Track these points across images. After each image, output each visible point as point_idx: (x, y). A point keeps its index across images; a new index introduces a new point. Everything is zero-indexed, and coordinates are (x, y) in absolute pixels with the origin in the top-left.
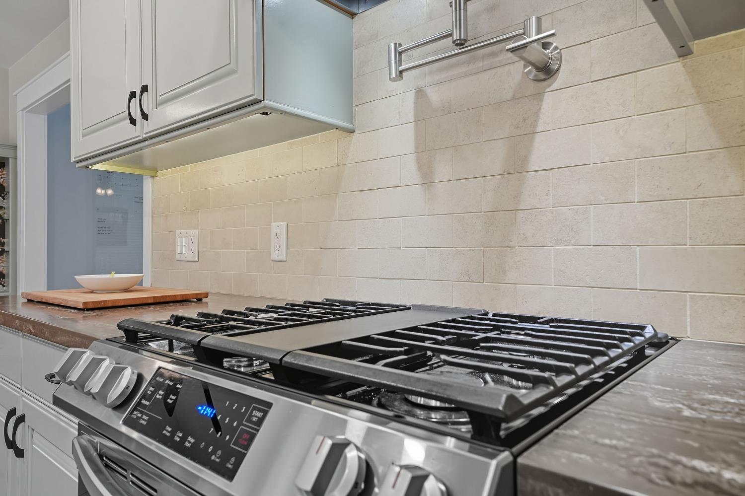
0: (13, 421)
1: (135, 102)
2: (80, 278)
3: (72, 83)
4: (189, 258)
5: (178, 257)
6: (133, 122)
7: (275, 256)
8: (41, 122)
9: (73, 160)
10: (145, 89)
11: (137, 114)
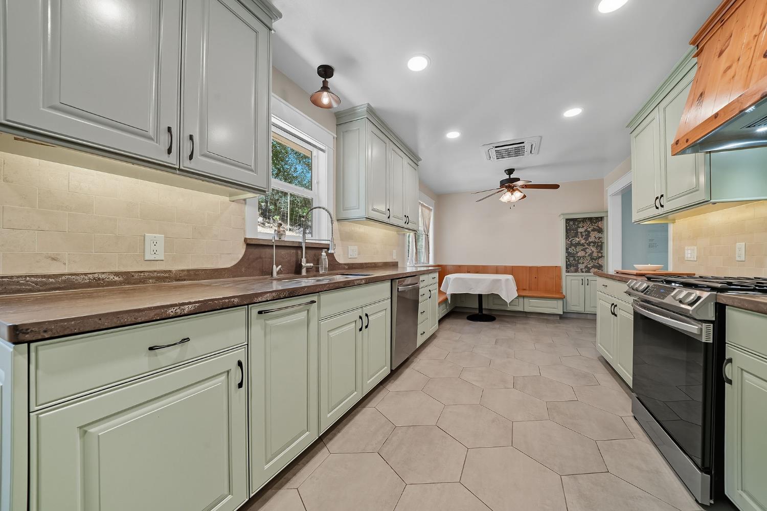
0: (613, 306)
1: (658, 200)
2: (635, 266)
3: (632, 183)
4: (692, 259)
5: (686, 259)
6: (657, 208)
7: (738, 259)
8: (619, 199)
9: (633, 222)
10: (662, 196)
11: (658, 205)
